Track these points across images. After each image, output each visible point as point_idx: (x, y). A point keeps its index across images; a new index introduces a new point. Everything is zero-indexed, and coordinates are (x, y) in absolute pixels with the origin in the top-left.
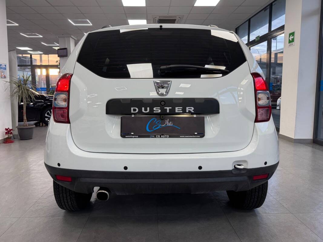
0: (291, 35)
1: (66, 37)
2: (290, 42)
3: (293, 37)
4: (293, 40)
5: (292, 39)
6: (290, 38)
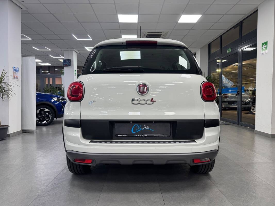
0: (264, 45)
1: (70, 50)
4: (266, 49)
6: (263, 47)
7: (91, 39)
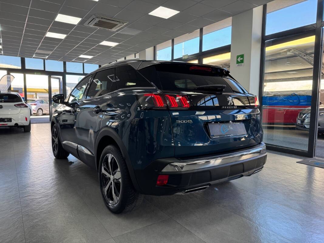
0: (240, 57)
2: (238, 62)
3: (242, 59)
4: (242, 61)
5: (240, 60)
6: (238, 60)
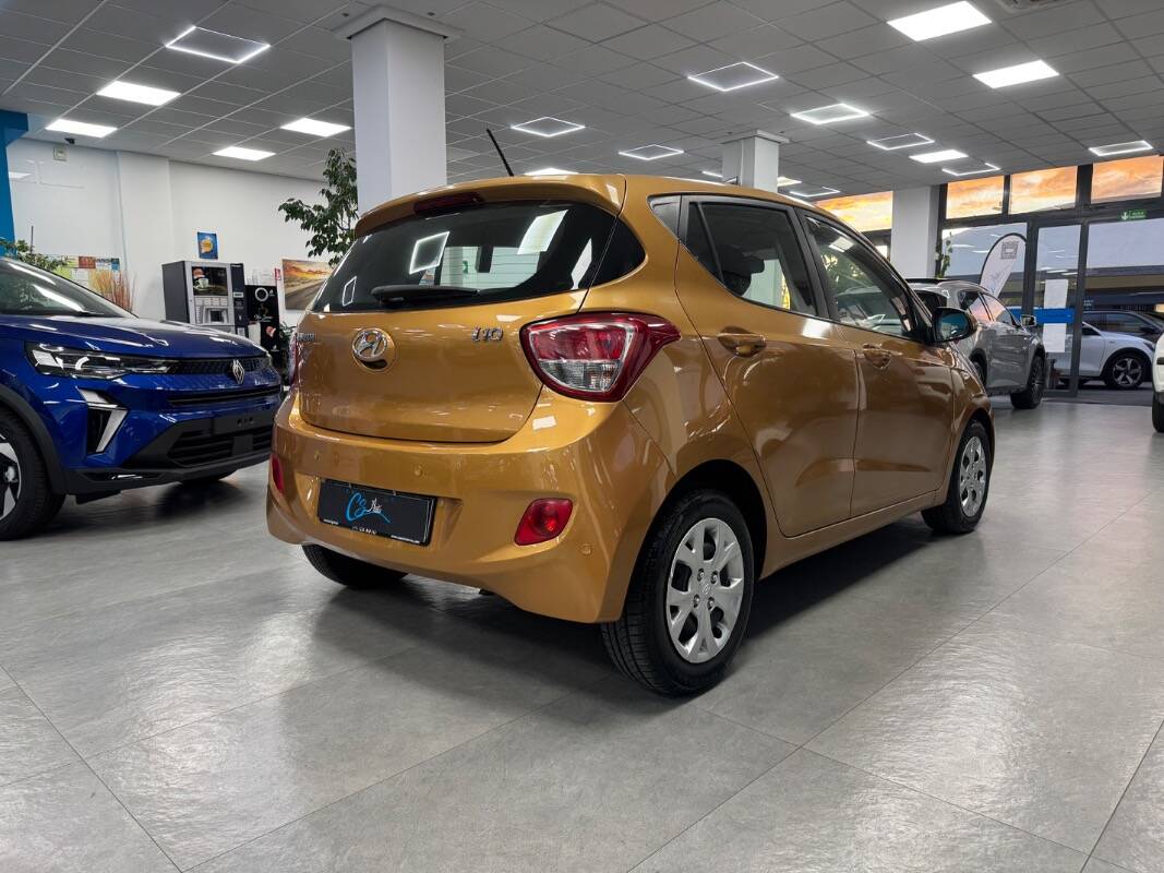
7: (777, 77)
